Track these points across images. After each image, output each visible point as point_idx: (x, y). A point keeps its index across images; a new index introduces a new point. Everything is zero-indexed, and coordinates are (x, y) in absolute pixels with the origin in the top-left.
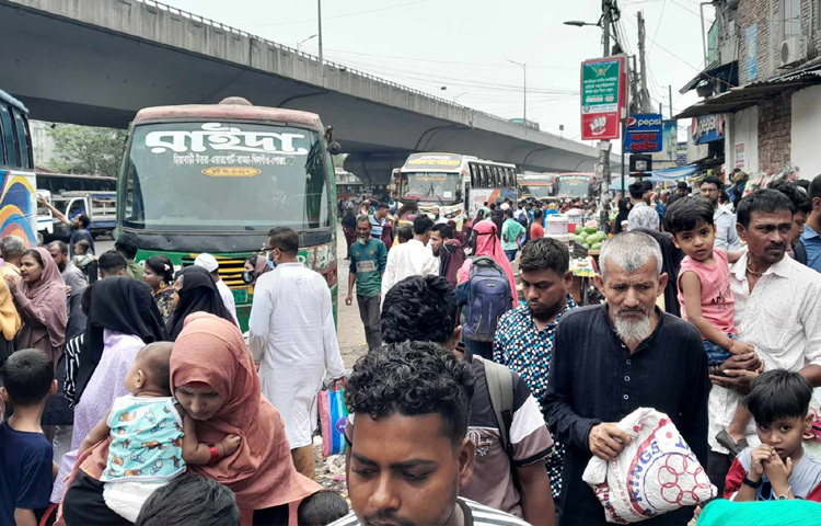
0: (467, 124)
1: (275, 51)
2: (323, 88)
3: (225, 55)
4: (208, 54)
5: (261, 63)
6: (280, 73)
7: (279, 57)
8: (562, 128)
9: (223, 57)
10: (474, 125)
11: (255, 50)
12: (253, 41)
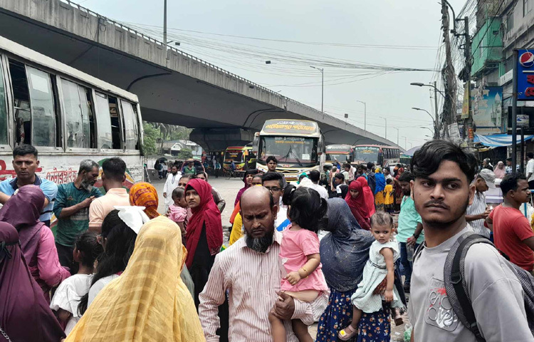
0: (283, 108)
1: (121, 32)
2: (165, 69)
3: (72, 29)
4: (53, 24)
5: (108, 40)
6: (126, 51)
7: (126, 38)
8: (347, 116)
9: (69, 30)
10: (288, 110)
11: (103, 28)
12: (101, 20)
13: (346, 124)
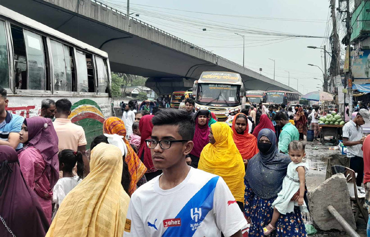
0: (215, 63)
1: (95, 5)
2: (128, 33)
5: (86, 12)
8: (261, 70)
11: (82, 3)
13: (261, 75)
